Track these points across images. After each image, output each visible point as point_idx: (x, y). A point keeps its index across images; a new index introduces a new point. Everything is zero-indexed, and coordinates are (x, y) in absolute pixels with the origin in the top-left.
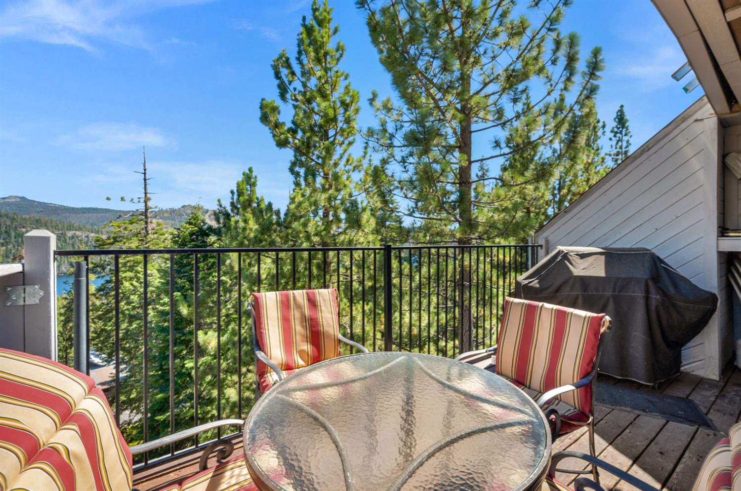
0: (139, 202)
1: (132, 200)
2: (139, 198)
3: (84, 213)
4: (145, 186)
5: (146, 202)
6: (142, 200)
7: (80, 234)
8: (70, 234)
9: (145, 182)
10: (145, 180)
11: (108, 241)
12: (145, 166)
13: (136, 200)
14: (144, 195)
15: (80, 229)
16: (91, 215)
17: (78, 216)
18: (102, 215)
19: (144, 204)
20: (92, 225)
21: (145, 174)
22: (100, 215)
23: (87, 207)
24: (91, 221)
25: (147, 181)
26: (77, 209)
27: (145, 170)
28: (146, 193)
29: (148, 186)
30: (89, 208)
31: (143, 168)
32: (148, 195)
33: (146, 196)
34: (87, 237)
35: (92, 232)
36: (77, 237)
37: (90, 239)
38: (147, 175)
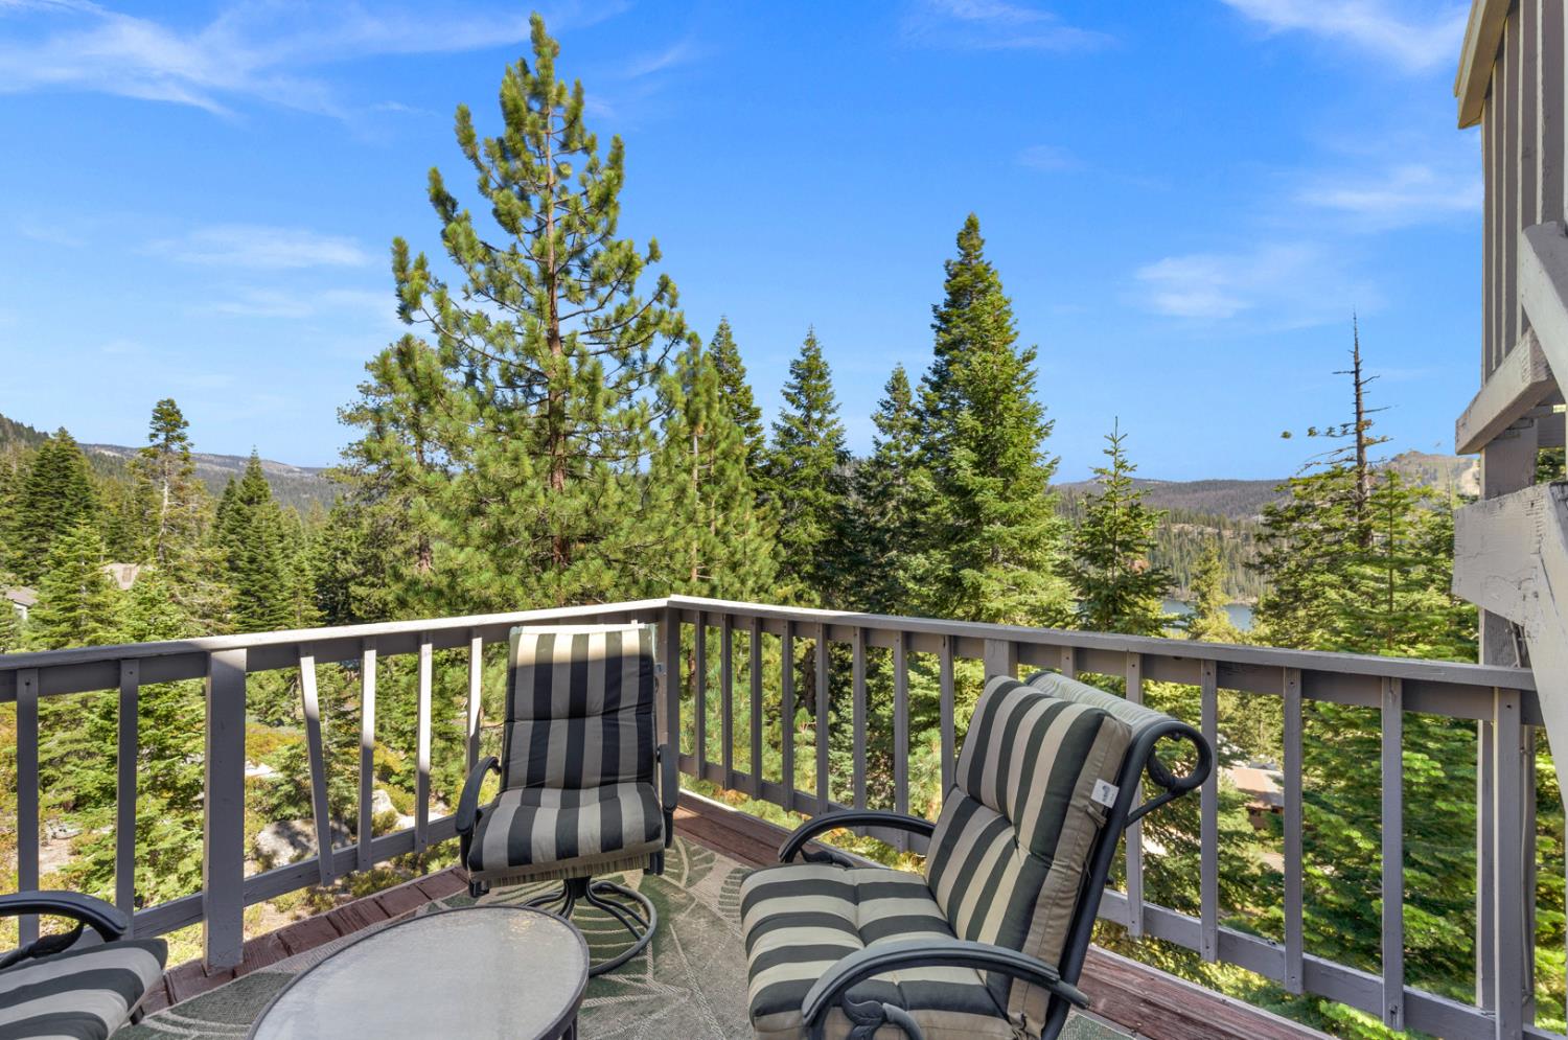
0: (1345, 433)
1: (1331, 430)
2: (1345, 426)
3: (1195, 491)
4: (1358, 398)
5: (1359, 433)
6: (1352, 429)
7: (1191, 529)
8: (1176, 529)
9: (1357, 390)
10: (1357, 385)
11: (1289, 514)
12: (1356, 357)
13: (1338, 431)
14: (1355, 416)
15: (1189, 520)
16: (1205, 493)
17: (1187, 497)
18: (1224, 492)
19: (1355, 437)
20: (1209, 512)
21: (1357, 372)
22: (1221, 493)
23: (1199, 479)
24: (1206, 506)
25: (1362, 387)
26: (1185, 485)
27: (1357, 364)
28: (1359, 413)
29: (1363, 398)
30: (1204, 482)
31: (1353, 360)
32: (1365, 417)
33: (1359, 419)
34: (1201, 533)
35: (1209, 525)
36: (1186, 535)
37: (1206, 536)
38: (1361, 374)
